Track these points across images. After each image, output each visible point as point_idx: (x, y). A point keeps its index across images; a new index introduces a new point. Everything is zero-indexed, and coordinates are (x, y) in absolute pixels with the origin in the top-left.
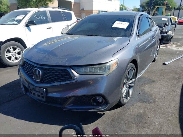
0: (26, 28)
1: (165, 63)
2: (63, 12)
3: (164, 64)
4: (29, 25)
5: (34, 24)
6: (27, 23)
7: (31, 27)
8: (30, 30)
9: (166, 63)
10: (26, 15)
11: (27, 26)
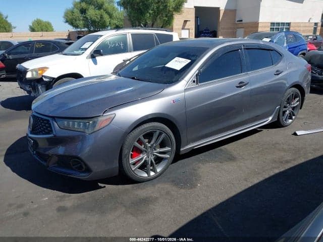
0: (91, 59)
1: (297, 132)
2: (156, 34)
3: (295, 134)
4: (95, 55)
5: (101, 55)
6: (92, 53)
7: (98, 58)
8: (95, 63)
9: (299, 133)
10: (94, 42)
11: (93, 56)
